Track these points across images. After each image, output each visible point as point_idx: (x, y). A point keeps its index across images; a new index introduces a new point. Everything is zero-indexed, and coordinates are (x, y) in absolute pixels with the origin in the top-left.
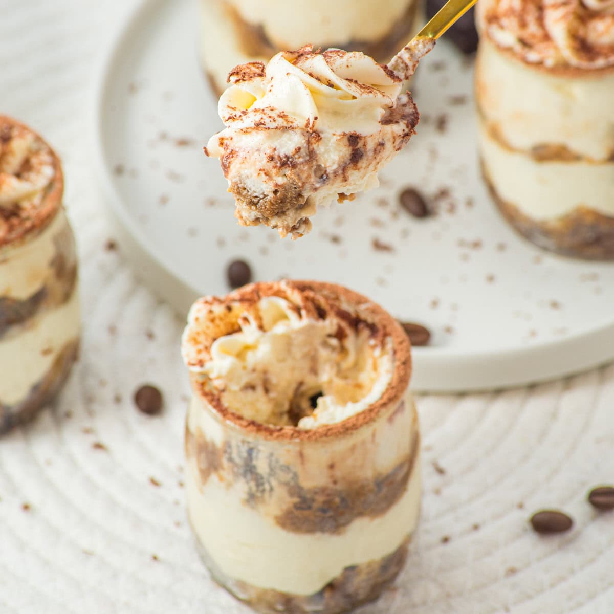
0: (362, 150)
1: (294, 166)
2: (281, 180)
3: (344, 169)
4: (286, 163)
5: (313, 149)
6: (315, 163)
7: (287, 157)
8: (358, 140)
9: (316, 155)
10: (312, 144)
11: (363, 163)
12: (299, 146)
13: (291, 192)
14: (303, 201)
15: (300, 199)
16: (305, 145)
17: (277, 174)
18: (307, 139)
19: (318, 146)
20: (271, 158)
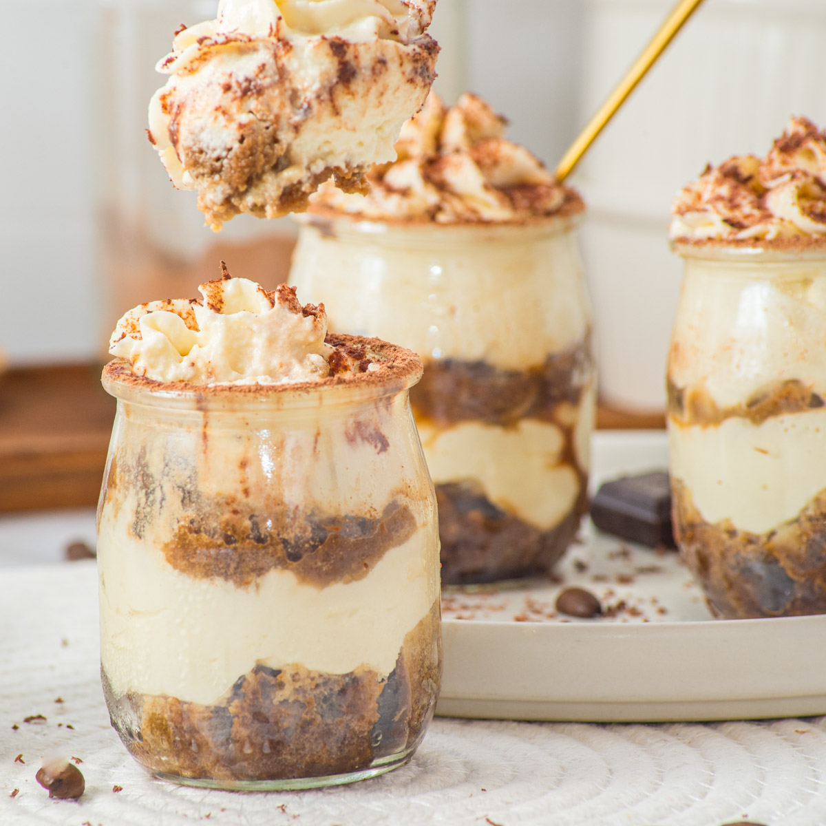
0: (353, 63)
1: (260, 92)
2: (244, 118)
3: (331, 91)
4: (249, 90)
5: (283, 65)
6: (287, 84)
7: (248, 80)
8: (345, 47)
9: (289, 73)
10: (280, 58)
11: (358, 85)
12: (264, 62)
13: (262, 135)
14: (282, 150)
15: (276, 145)
16: (272, 61)
17: (240, 109)
18: (272, 52)
19: (289, 59)
20: (227, 88)
